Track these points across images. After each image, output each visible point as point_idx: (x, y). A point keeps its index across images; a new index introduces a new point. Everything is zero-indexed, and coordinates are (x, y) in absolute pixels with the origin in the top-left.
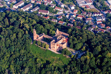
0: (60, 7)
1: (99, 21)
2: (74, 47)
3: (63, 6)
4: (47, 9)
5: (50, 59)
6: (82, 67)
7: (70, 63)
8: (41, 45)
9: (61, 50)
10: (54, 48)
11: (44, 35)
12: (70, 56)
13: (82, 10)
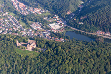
0: (23, 30)
1: (47, 35)
4: (16, 32)
5: (28, 55)
6: (47, 56)
7: (40, 55)
8: (22, 48)
9: (33, 49)
10: (30, 48)
11: (22, 43)
12: (39, 51)
13: (36, 31)
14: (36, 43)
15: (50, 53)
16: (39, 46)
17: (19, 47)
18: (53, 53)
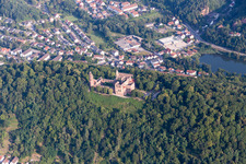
1: (156, 64)
2: (145, 87)
3: (103, 53)
4: (83, 59)
5: (117, 106)
6: (162, 108)
7: (145, 106)
8: (103, 91)
9: (129, 93)
10: (120, 91)
11: (102, 80)
12: (143, 98)
14: (135, 80)
15: (168, 100)
16: (141, 86)
17: (95, 89)
18: (175, 102)
